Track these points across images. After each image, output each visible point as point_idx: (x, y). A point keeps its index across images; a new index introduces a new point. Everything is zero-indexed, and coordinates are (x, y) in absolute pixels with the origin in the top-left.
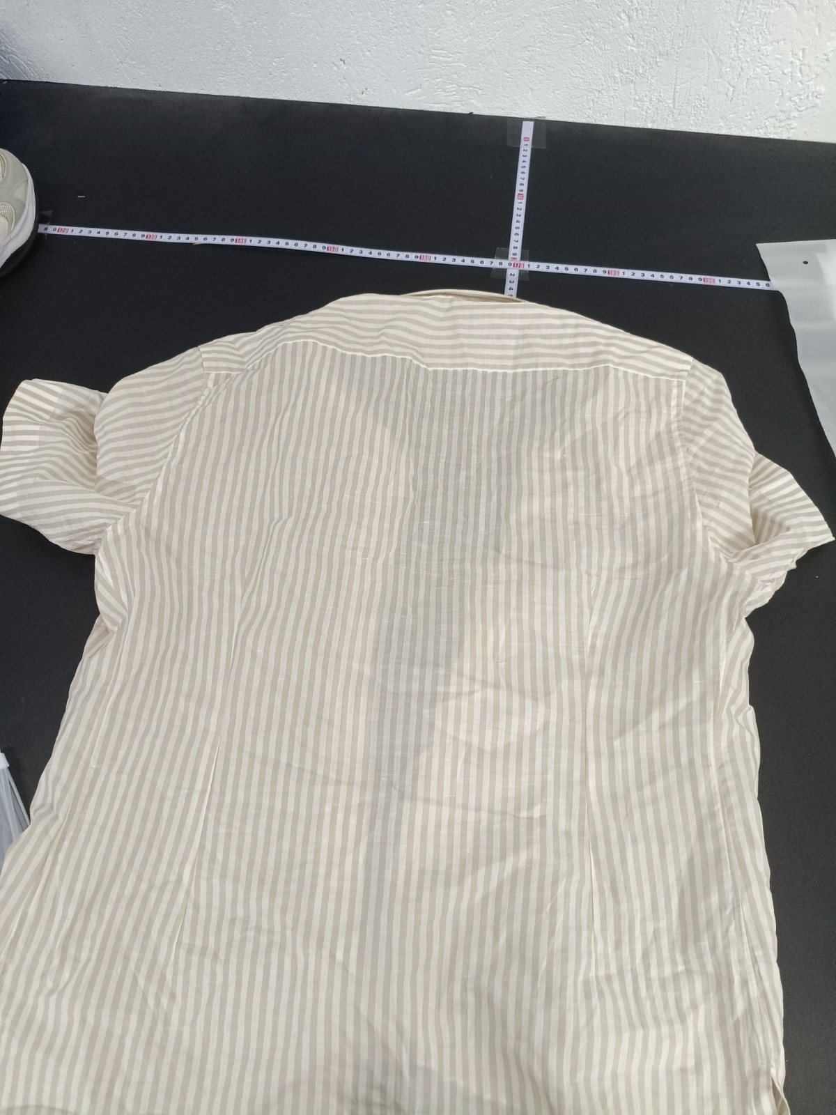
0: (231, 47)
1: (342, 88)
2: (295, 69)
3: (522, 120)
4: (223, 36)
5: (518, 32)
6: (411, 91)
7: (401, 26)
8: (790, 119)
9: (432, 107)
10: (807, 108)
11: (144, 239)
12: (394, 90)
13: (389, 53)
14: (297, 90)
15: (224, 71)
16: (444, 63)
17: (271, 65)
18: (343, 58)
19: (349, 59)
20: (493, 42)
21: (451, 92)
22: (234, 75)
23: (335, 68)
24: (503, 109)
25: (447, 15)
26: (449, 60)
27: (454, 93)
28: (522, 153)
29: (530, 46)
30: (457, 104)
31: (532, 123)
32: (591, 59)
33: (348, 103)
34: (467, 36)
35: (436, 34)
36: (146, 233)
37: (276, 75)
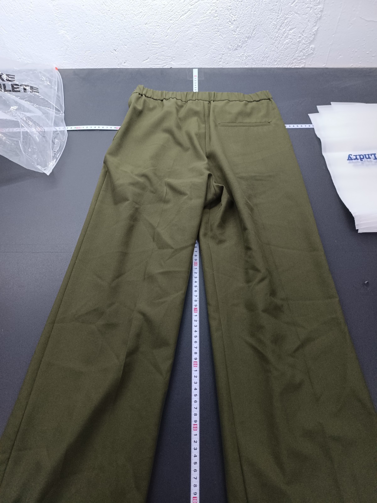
0: (67, 48)
3: (193, 68)
5: (187, 33)
6: (145, 60)
8: (302, 59)
9: (154, 67)
10: (309, 54)
12: (138, 61)
16: (158, 47)
17: (85, 55)
18: (115, 49)
20: (178, 38)
21: (162, 59)
22: (69, 60)
23: (112, 54)
24: (184, 65)
25: (157, 28)
26: (160, 46)
27: (163, 60)
28: (194, 82)
29: (193, 38)
30: (165, 64)
31: (197, 69)
32: (218, 41)
33: (119, 67)
34: (166, 36)
35: (153, 36)
37: (87, 58)
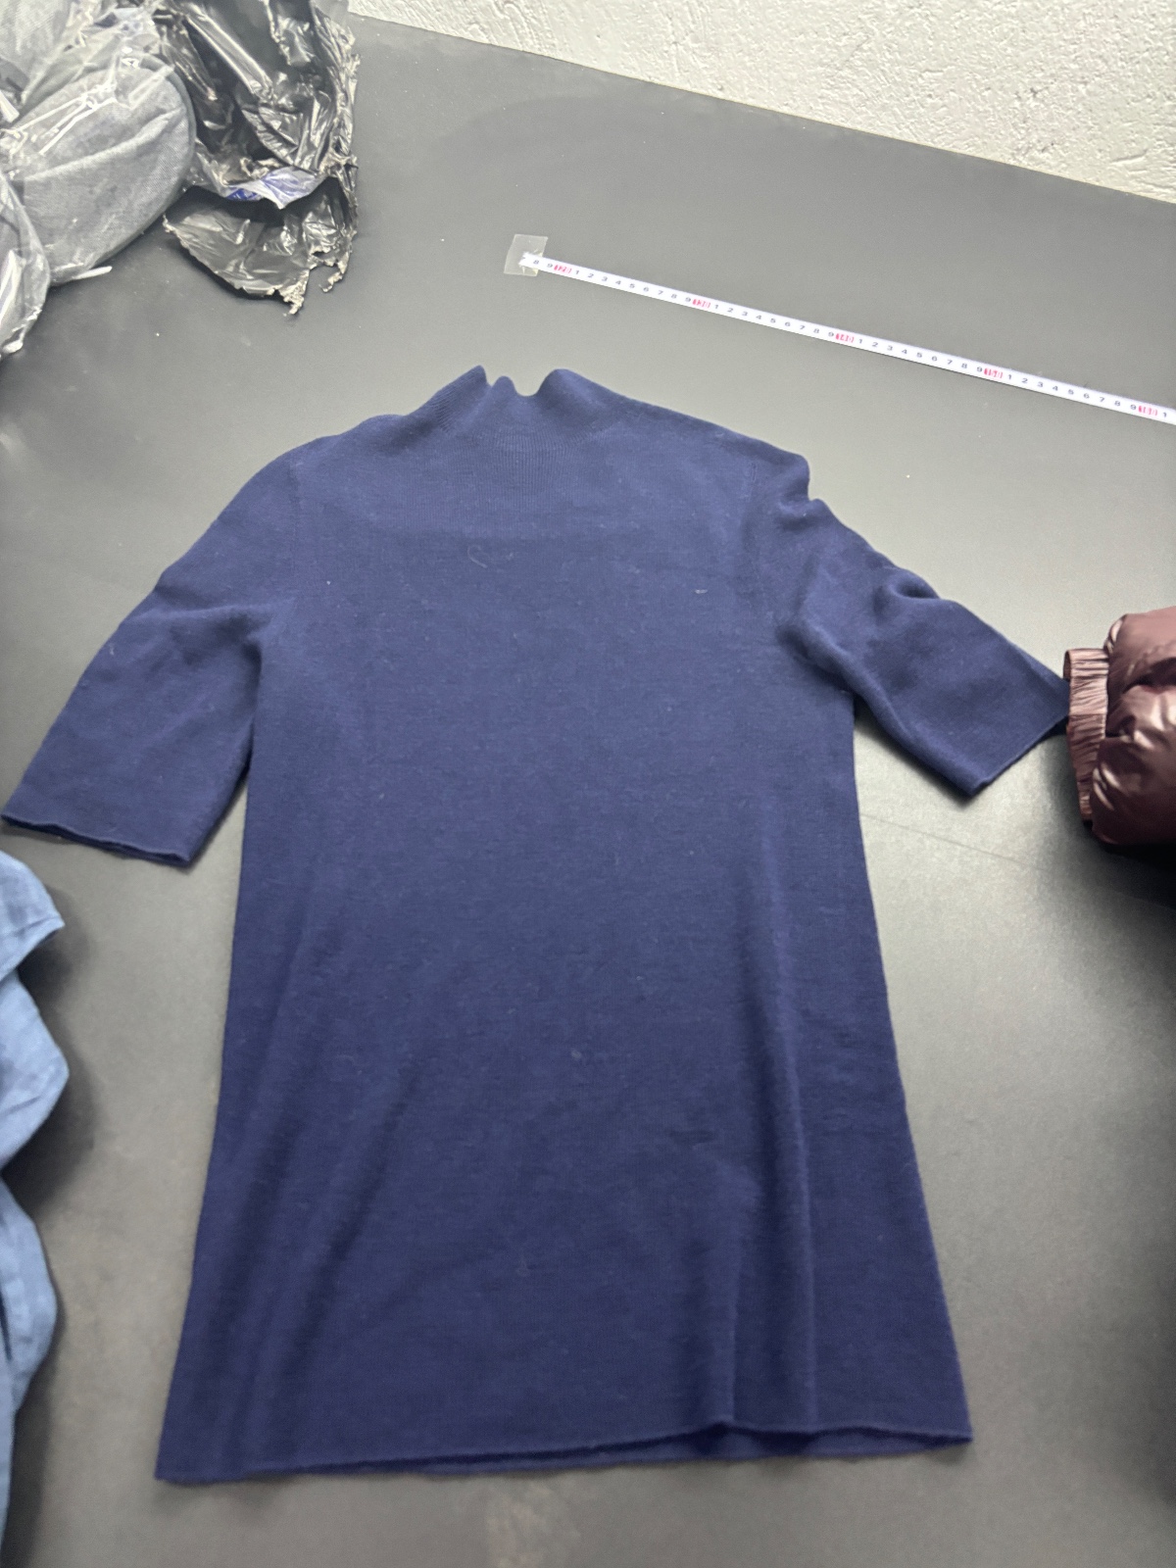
1: (1014, 136)
2: (952, 94)
4: (858, 24)
7: (1159, 48)
11: (690, 304)
13: (1117, 90)
14: (939, 128)
15: (834, 80)
19: (1046, 92)
36: (693, 297)
